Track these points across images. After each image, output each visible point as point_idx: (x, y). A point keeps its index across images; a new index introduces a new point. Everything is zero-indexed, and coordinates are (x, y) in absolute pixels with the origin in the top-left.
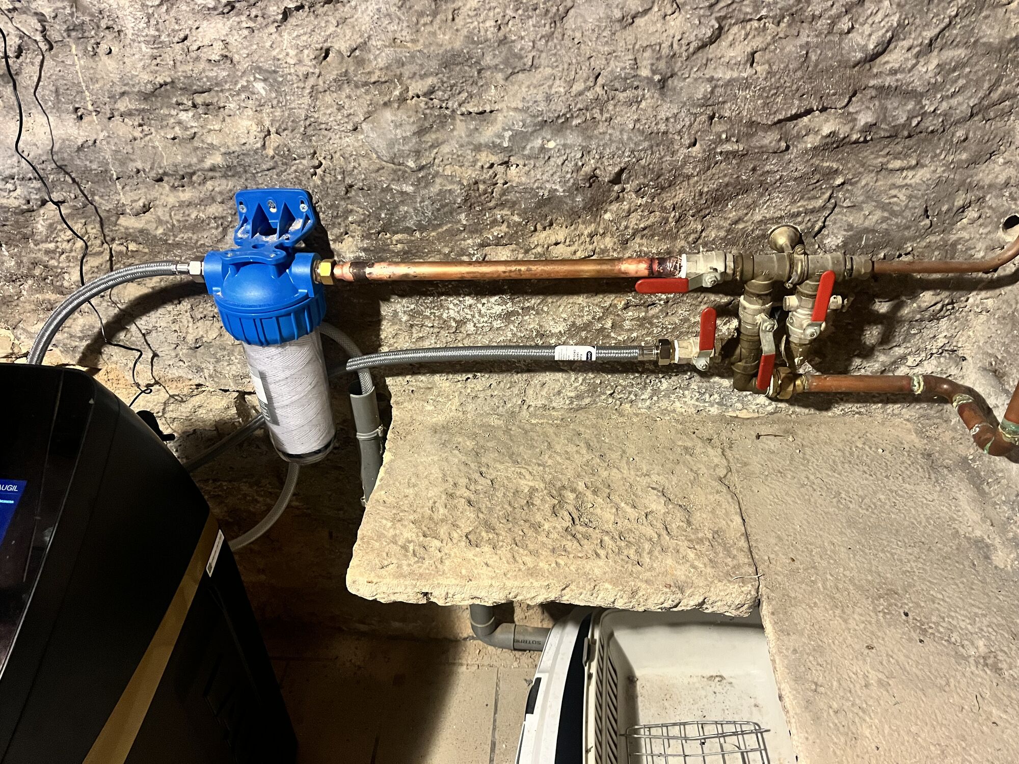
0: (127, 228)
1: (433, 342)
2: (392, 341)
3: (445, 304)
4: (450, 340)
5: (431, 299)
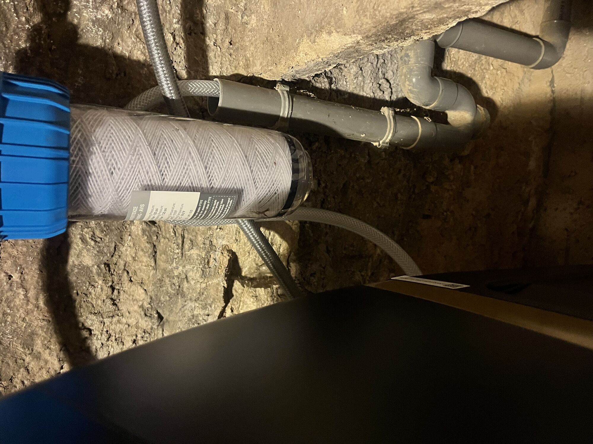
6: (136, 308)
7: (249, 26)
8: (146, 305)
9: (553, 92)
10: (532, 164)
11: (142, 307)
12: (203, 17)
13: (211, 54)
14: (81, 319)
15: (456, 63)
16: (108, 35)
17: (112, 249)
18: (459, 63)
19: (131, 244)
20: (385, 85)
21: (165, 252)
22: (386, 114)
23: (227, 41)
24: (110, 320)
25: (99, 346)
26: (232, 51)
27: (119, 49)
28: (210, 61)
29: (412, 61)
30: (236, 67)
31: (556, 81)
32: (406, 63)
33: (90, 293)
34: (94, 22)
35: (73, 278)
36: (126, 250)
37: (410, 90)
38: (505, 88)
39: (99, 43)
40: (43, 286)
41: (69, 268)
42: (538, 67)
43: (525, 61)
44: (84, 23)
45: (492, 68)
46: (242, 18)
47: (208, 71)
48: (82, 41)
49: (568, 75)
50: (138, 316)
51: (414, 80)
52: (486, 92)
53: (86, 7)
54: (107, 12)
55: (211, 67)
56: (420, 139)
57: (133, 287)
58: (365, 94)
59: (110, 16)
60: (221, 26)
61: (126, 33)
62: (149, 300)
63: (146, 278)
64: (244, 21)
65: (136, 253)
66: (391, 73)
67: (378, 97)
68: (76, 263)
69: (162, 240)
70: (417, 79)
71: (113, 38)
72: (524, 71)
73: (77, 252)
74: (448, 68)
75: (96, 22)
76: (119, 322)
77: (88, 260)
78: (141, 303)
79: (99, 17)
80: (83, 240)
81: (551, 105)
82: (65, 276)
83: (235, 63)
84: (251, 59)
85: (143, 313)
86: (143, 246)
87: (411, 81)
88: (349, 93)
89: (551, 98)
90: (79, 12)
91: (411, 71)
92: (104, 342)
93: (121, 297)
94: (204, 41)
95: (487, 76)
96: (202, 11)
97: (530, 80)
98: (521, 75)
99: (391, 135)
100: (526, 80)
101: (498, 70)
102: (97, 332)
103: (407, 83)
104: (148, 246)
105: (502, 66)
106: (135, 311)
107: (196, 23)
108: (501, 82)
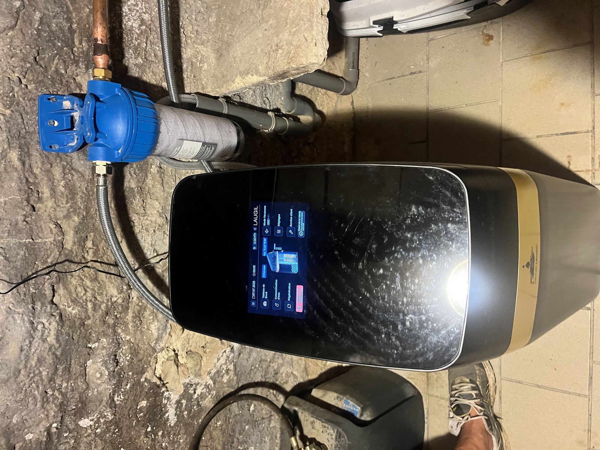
0: (74, 243)
1: (158, 48)
2: (158, 77)
3: (128, 27)
4: (155, 36)
5: (125, 36)
6: (155, 212)
7: (203, 69)
8: (161, 211)
9: (353, 108)
10: (346, 149)
11: (158, 211)
12: (181, 63)
13: (185, 82)
14: (131, 216)
15: (302, 91)
16: (140, 71)
17: (143, 180)
18: (303, 90)
19: (151, 178)
20: (267, 101)
21: (167, 183)
22: (271, 115)
23: (193, 75)
24: (143, 217)
25: (138, 232)
26: (195, 81)
27: (145, 78)
28: (185, 85)
29: (281, 88)
30: (197, 89)
31: (354, 101)
32: (278, 89)
33: (133, 203)
34: (135, 65)
35: (126, 194)
36: (149, 181)
37: (281, 103)
38: (329, 106)
39: (137, 75)
40: (114, 196)
41: (125, 188)
42: (344, 94)
43: (337, 91)
44: (130, 66)
45: (320, 94)
46: (200, 64)
47: (184, 90)
48: (129, 74)
49: (360, 99)
50: (156, 216)
51: (283, 98)
52: (319, 107)
53: (131, 58)
54: (140, 60)
55: (185, 89)
56: (288, 130)
57: (153, 201)
58: (257, 106)
59: (142, 62)
60: (190, 68)
61: (148, 70)
62: (161, 208)
63: (159, 196)
64: (201, 66)
65: (154, 183)
66: (269, 95)
67: (263, 108)
68: (128, 186)
69: (166, 177)
70: (284, 98)
71: (142, 73)
72: (337, 96)
73: (128, 180)
74: (298, 93)
75: (136, 65)
76: (147, 219)
77: (133, 185)
78: (157, 209)
79: (137, 62)
80: (130, 173)
81: (353, 115)
82: (123, 191)
83: (197, 87)
84: (205, 85)
85: (159, 215)
86: (157, 179)
87: (281, 99)
88: (249, 105)
89: (353, 112)
90: (128, 60)
91: (281, 93)
92: (140, 230)
93: (147, 206)
94: (182, 75)
95: (318, 99)
96: (181, 61)
97: (341, 102)
98: (336, 98)
99: (274, 126)
100: (339, 101)
101: (323, 95)
102: (137, 224)
103: (279, 100)
104: (160, 179)
105: (326, 93)
106: (155, 214)
107: (178, 67)
108: (326, 102)
